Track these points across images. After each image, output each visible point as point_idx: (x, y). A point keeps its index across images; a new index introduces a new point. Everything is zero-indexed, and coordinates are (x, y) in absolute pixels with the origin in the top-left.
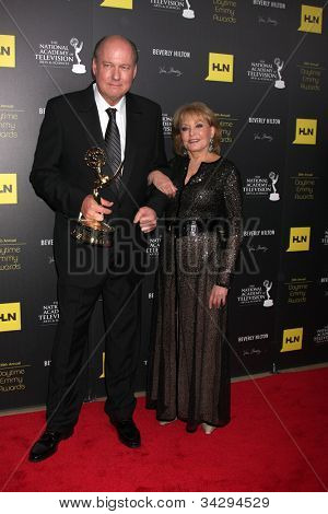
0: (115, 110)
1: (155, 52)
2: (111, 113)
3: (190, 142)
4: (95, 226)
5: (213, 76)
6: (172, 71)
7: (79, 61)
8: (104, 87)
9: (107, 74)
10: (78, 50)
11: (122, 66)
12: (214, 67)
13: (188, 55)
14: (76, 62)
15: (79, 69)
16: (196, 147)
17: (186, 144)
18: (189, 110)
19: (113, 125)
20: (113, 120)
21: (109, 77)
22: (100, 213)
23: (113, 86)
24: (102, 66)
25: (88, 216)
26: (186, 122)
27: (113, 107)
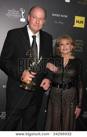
0: (36, 36)
1: (53, 15)
2: (34, 37)
3: (64, 50)
4: (28, 82)
5: (76, 25)
6: (60, 22)
7: (23, 17)
8: (32, 26)
9: (34, 21)
10: (23, 13)
11: (40, 19)
12: (77, 22)
13: (67, 16)
15: (23, 20)
17: (62, 51)
18: (65, 37)
19: (35, 42)
20: (35, 40)
21: (34, 23)
22: (31, 77)
23: (36, 26)
24: (32, 18)
25: (26, 78)
26: (63, 42)
27: (35, 35)
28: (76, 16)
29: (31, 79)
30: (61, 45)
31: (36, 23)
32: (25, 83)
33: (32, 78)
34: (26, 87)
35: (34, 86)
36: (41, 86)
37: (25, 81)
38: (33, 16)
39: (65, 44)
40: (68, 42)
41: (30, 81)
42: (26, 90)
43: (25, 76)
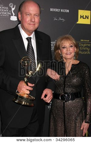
1: (51, 10)
2: (29, 39)
3: (67, 54)
4: (25, 96)
6: (60, 19)
7: (14, 14)
8: (26, 25)
9: (28, 19)
10: (13, 9)
11: (34, 15)
12: (81, 17)
13: (68, 11)
14: (12, 15)
15: (14, 18)
16: (69, 57)
17: (64, 55)
19: (30, 45)
20: (30, 43)
21: (29, 21)
22: (28, 90)
23: (32, 25)
24: (25, 15)
25: (22, 91)
26: (65, 44)
27: (30, 37)
28: (79, 10)
29: (28, 92)
30: (63, 48)
31: (31, 21)
32: (22, 97)
33: (30, 91)
34: (24, 102)
35: (33, 100)
36: (42, 98)
37: (22, 95)
38: (26, 13)
39: (68, 47)
40: (72, 44)
41: (28, 94)
42: (24, 105)
43: (21, 89)
